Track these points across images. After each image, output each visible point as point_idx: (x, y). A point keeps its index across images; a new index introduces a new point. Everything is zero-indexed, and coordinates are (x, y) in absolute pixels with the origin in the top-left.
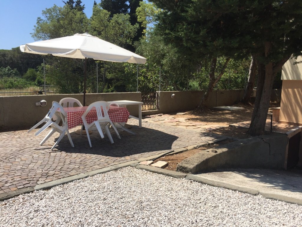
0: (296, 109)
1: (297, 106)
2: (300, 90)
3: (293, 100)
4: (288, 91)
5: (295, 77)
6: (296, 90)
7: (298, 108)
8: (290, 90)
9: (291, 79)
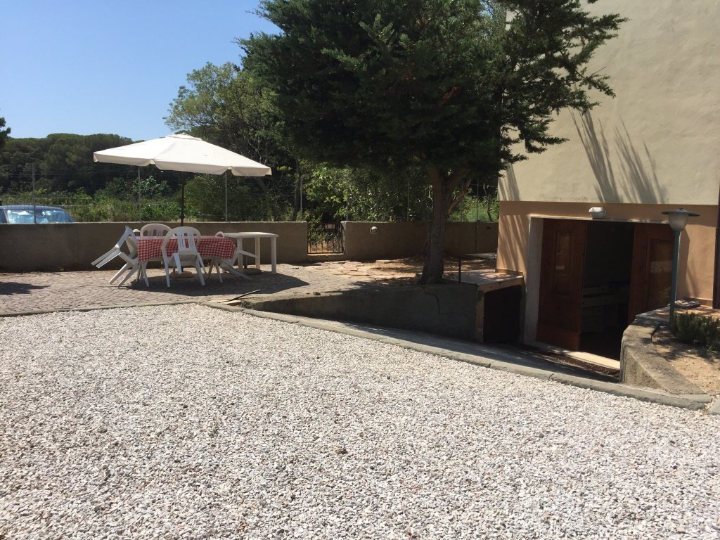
0: (516, 249)
1: (517, 244)
2: (519, 216)
3: (512, 234)
4: (506, 218)
5: (513, 196)
6: (515, 217)
7: (518, 247)
8: (508, 217)
9: (508, 200)
